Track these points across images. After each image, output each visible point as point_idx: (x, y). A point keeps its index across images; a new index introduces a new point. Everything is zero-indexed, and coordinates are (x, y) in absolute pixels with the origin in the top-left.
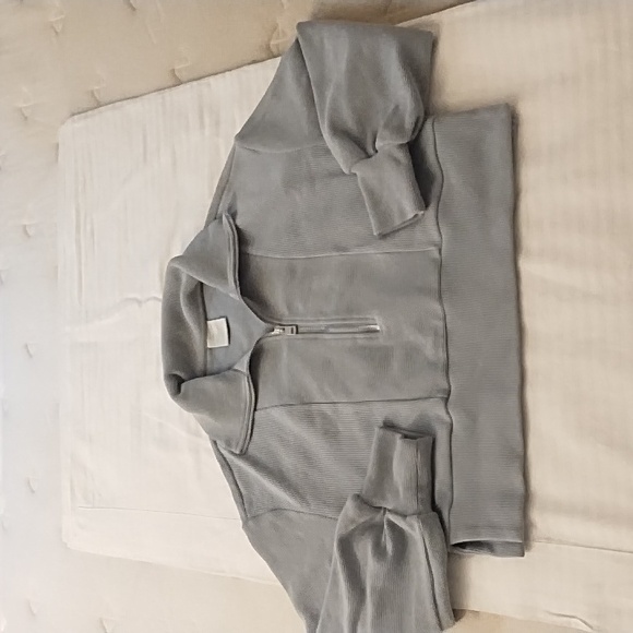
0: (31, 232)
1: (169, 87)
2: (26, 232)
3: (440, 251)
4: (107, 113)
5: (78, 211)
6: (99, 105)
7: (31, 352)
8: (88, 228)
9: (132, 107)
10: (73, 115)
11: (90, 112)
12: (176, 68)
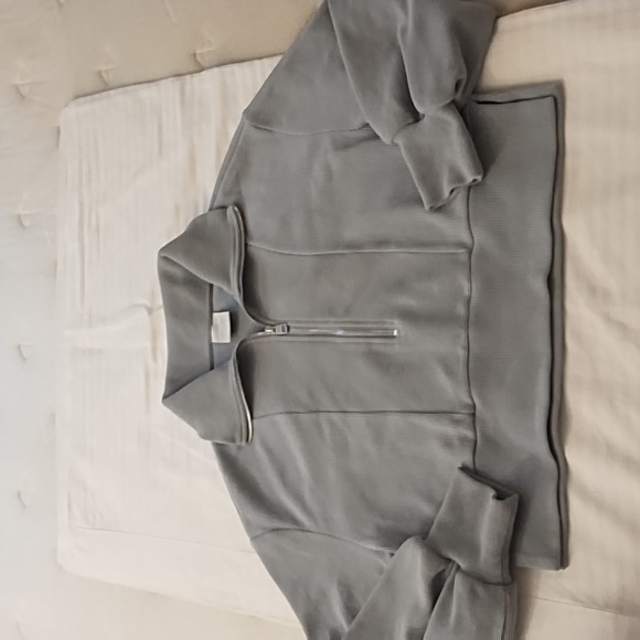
0: (26, 223)
1: (190, 73)
2: (20, 222)
3: (470, 253)
4: (117, 97)
5: (81, 204)
6: (106, 88)
7: (25, 355)
8: (94, 222)
9: (146, 93)
10: (77, 97)
11: (97, 95)
12: (198, 52)
